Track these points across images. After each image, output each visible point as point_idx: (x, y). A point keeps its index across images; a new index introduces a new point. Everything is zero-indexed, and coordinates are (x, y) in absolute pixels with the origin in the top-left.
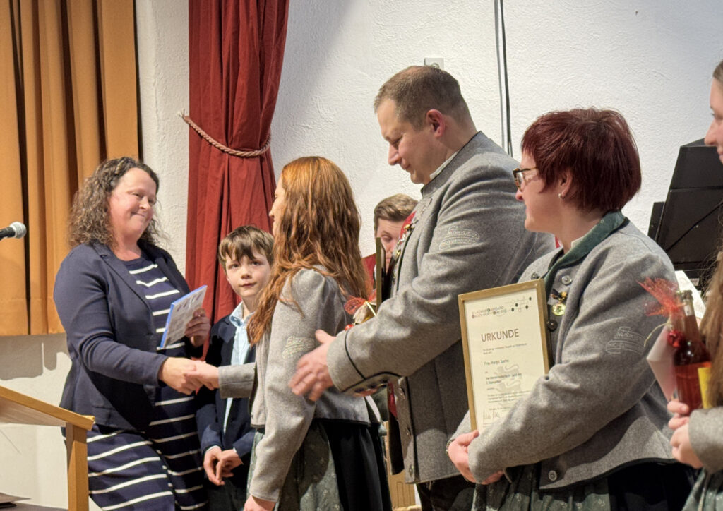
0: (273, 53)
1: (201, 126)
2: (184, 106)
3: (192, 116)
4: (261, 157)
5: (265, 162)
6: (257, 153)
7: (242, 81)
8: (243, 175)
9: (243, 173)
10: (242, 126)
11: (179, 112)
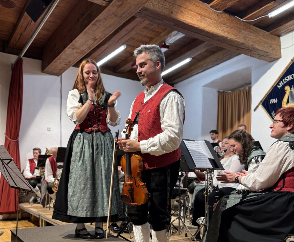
3: (6, 134)
8: (13, 144)
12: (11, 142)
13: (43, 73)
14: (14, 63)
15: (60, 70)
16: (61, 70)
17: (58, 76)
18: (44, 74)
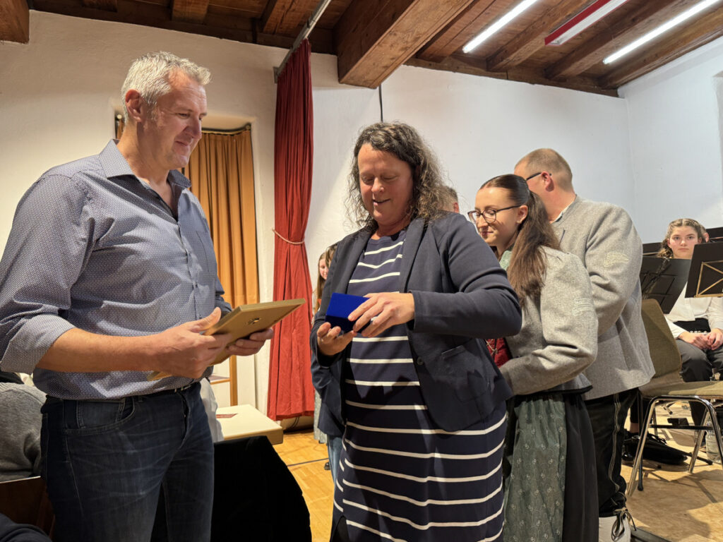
0: (306, 208)
1: (279, 233)
2: (273, 226)
3: (276, 229)
4: (301, 245)
5: (303, 246)
6: (300, 243)
7: (295, 217)
8: (295, 251)
9: (294, 251)
10: (294, 234)
11: (271, 228)
12: (292, 246)
13: (342, 83)
14: (281, 66)
15: (383, 70)
16: (386, 67)
17: (375, 88)
18: (344, 85)
